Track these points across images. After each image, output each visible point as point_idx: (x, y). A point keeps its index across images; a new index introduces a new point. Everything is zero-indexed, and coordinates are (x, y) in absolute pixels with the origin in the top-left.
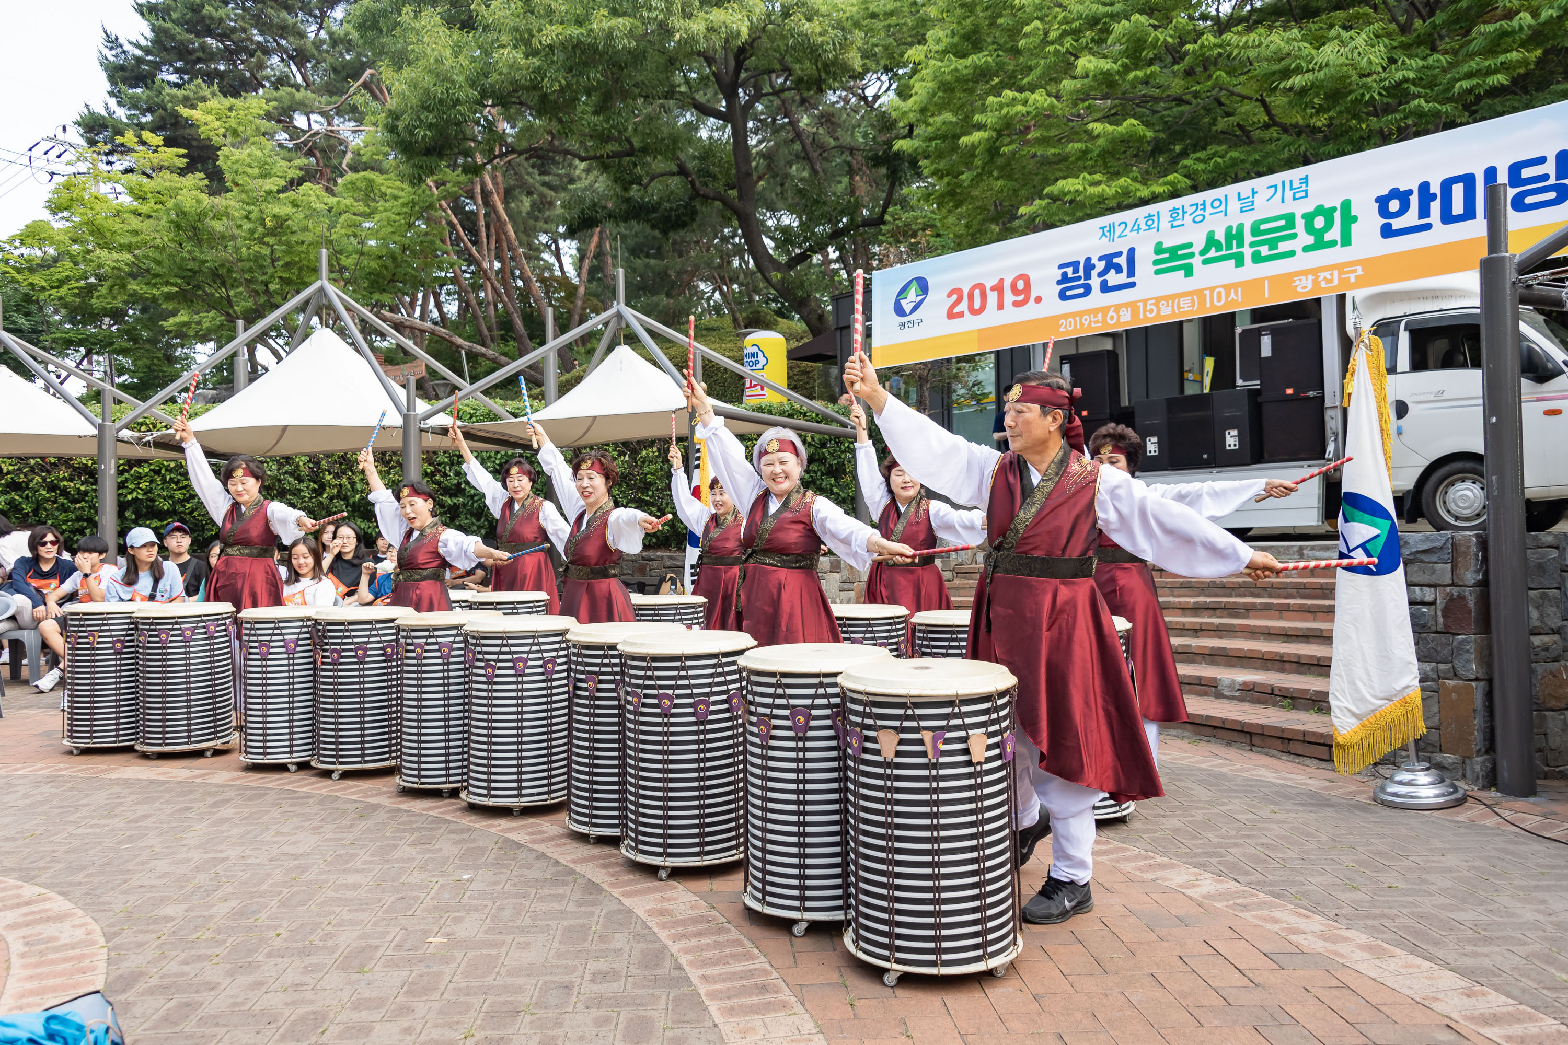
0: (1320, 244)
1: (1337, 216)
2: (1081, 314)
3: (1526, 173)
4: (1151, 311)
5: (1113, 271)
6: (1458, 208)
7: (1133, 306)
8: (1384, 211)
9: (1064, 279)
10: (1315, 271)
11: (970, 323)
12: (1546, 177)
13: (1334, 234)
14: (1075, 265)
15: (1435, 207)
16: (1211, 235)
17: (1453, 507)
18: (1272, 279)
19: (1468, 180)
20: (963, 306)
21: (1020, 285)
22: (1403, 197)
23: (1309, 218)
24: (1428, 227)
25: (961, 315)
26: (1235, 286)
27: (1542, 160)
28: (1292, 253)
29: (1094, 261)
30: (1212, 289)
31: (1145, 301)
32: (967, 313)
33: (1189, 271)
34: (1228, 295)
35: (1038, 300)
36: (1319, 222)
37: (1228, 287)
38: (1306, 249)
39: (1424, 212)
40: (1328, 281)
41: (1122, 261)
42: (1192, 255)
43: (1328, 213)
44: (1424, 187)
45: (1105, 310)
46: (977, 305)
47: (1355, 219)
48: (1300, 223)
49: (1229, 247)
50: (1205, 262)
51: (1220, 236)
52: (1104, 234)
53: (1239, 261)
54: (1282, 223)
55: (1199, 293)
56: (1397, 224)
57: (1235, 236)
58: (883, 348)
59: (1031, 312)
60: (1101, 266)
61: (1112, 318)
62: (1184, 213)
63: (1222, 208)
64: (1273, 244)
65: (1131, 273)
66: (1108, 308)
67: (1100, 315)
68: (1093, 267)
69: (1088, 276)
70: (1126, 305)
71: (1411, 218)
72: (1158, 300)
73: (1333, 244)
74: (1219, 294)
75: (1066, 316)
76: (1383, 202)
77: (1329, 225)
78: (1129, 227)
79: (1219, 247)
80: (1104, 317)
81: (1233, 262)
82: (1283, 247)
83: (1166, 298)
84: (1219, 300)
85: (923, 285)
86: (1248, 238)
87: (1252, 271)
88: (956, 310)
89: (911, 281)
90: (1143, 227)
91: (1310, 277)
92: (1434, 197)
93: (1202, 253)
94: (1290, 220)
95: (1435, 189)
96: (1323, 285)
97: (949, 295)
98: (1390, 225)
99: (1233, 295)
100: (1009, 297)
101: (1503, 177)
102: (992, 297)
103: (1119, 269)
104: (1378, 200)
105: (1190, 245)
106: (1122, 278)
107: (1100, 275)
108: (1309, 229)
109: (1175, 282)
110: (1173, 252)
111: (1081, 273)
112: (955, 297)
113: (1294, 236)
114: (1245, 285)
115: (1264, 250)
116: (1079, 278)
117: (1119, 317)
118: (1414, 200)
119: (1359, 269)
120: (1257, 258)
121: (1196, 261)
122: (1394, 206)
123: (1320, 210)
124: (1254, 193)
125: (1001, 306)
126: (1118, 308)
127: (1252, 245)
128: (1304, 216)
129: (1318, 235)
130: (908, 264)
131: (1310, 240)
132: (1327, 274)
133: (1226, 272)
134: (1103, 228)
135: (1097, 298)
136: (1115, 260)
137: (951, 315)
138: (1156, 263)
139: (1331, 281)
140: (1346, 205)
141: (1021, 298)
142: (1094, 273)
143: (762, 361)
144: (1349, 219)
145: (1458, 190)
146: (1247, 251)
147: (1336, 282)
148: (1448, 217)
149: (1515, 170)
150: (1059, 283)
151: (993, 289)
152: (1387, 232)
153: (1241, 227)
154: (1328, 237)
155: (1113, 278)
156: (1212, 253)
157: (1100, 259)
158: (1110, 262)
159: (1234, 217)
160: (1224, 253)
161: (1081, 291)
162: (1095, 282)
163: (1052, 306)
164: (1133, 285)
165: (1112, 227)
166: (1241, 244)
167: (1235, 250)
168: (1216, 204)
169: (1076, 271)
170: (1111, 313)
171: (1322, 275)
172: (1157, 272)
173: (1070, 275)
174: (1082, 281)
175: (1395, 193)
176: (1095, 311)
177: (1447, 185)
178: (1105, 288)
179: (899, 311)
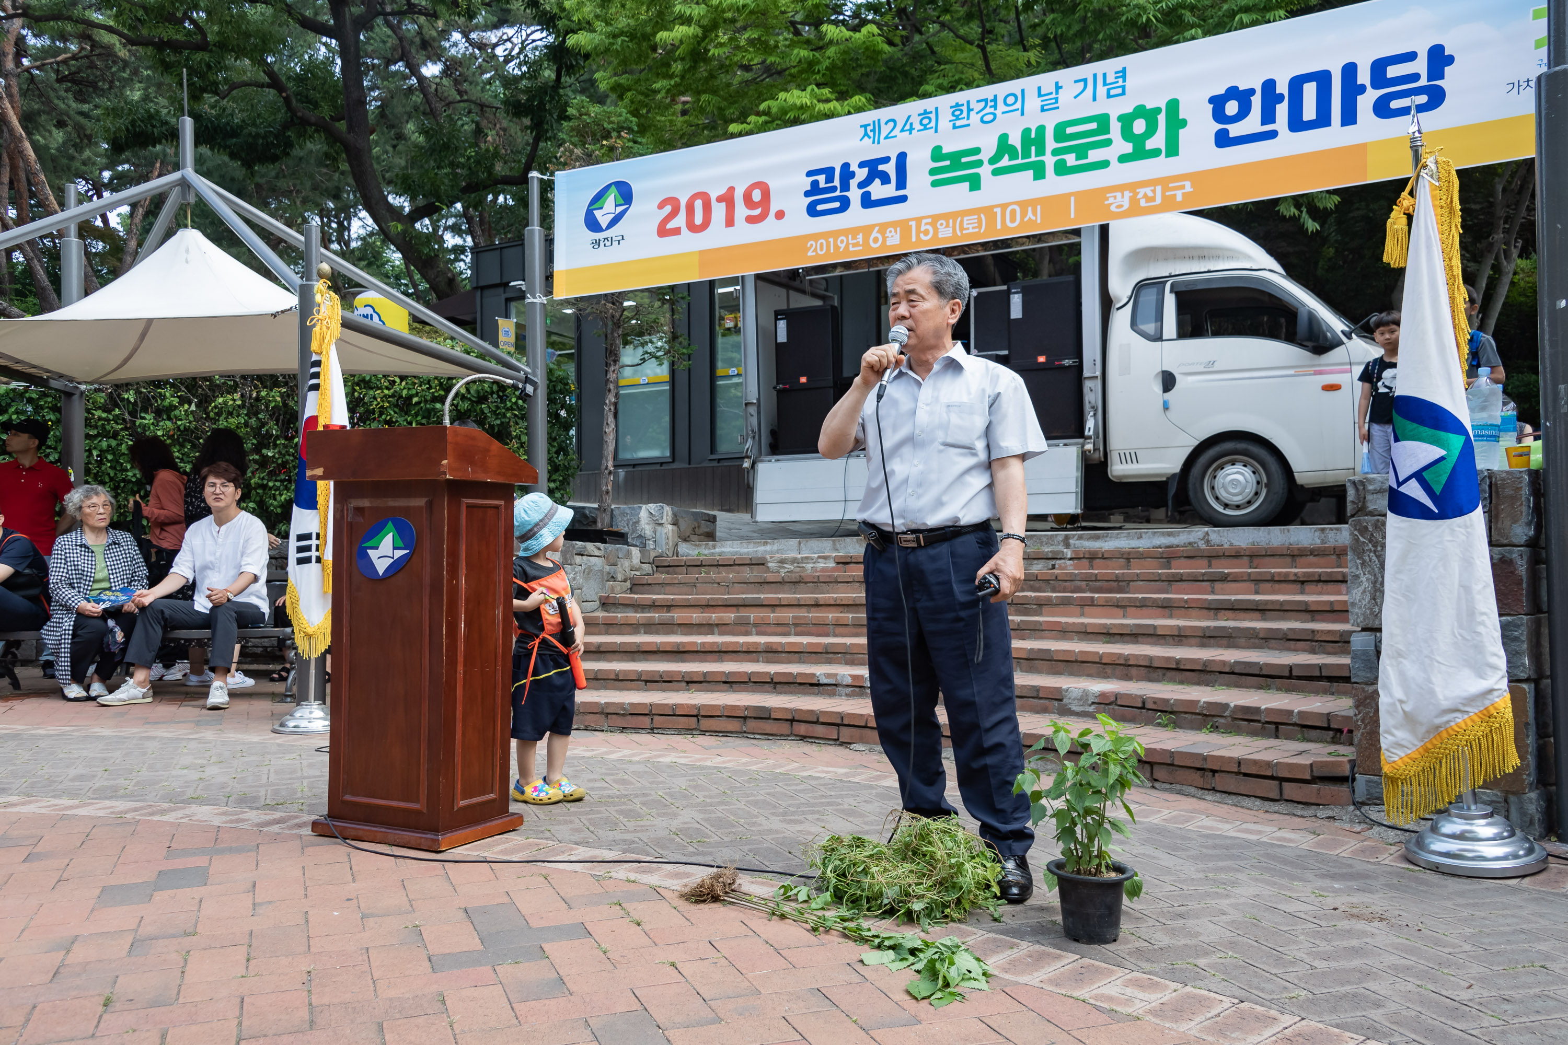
0: (1140, 153)
1: (1162, 118)
2: (836, 234)
3: (1393, 71)
4: (926, 232)
5: (877, 181)
6: (1309, 112)
7: (903, 225)
8: (1219, 115)
9: (815, 189)
10: (1133, 187)
11: (688, 243)
12: (1415, 77)
13: (1158, 141)
14: (829, 172)
15: (1282, 110)
16: (1003, 139)
18: (1080, 195)
19: (1322, 79)
20: (680, 221)
21: (757, 195)
22: (1243, 97)
23: (1127, 121)
24: (1273, 134)
25: (677, 231)
26: (1033, 203)
27: (1411, 56)
28: (1105, 164)
29: (854, 167)
30: (1004, 207)
31: (919, 220)
32: (684, 230)
33: (975, 183)
34: (1024, 214)
35: (780, 215)
36: (1139, 126)
37: (1024, 205)
38: (1123, 159)
39: (1268, 116)
40: (1149, 199)
41: (890, 168)
42: (979, 163)
43: (1150, 115)
44: (1269, 86)
45: (866, 230)
46: (698, 220)
47: (1184, 123)
48: (1115, 127)
49: (1026, 154)
50: (996, 172)
51: (1015, 140)
52: (866, 134)
53: (1039, 172)
54: (1093, 126)
55: (988, 211)
56: (1235, 130)
57: (1033, 140)
58: (569, 272)
59: (769, 230)
60: (862, 174)
61: (875, 240)
62: (970, 110)
63: (1018, 105)
64: (1081, 152)
65: (901, 184)
66: (871, 227)
67: (860, 236)
68: (853, 175)
69: (845, 186)
70: (894, 224)
71: (1252, 123)
72: (935, 218)
73: (1156, 153)
74: (1013, 212)
75: (816, 237)
76: (1218, 103)
77: (1151, 130)
78: (899, 126)
79: (1013, 154)
80: (866, 239)
81: (1030, 173)
82: (1094, 155)
83: (946, 216)
84: (1013, 220)
85: (625, 193)
86: (1051, 144)
87: (1054, 185)
88: (671, 225)
89: (609, 186)
90: (917, 126)
91: (1127, 194)
92: (1280, 98)
93: (992, 161)
94: (1103, 122)
95: (1282, 88)
96: (1143, 203)
97: (661, 206)
98: (1226, 131)
99: (1030, 214)
100: (741, 211)
101: (1364, 77)
102: (719, 211)
103: (885, 179)
104: (1212, 100)
105: (977, 151)
106: (890, 190)
107: (861, 185)
108: (1127, 133)
109: (957, 196)
110: (956, 159)
111: (837, 183)
112: (668, 209)
113: (1108, 143)
114: (1045, 202)
115: (1071, 160)
116: (834, 189)
117: (885, 239)
118: (1256, 101)
119: (1188, 187)
120: (1062, 169)
121: (985, 171)
122: (1232, 108)
123: (1140, 112)
124: (1058, 87)
125: (730, 222)
126: (883, 227)
127: (1055, 152)
128: (1121, 118)
129: (1139, 141)
130: (601, 166)
131: (1128, 148)
132: (1148, 191)
133: (1021, 186)
134: (865, 126)
135: (856, 215)
136: (881, 167)
137: (663, 231)
138: (933, 172)
139: (1153, 199)
140: (1173, 106)
141: (757, 212)
142: (853, 183)
144: (1176, 123)
145: (1310, 91)
146: (1050, 161)
147: (1158, 201)
148: (1297, 124)
149: (1379, 67)
150: (807, 194)
151: (720, 199)
152: (1223, 140)
153: (1041, 129)
154: (1150, 144)
155: (878, 190)
156: (1005, 162)
157: (862, 165)
158: (874, 168)
159: (1033, 117)
160: (1019, 161)
161: (837, 205)
162: (854, 194)
163: (798, 223)
164: (903, 199)
165: (876, 126)
166: (1041, 151)
167: (1033, 158)
168: (1011, 100)
169: (830, 179)
170: (874, 234)
171: (1142, 192)
172: (935, 184)
173: (822, 185)
174: (838, 193)
175: (1233, 93)
176: (854, 231)
177: (1297, 84)
178: (868, 202)
179: (592, 224)
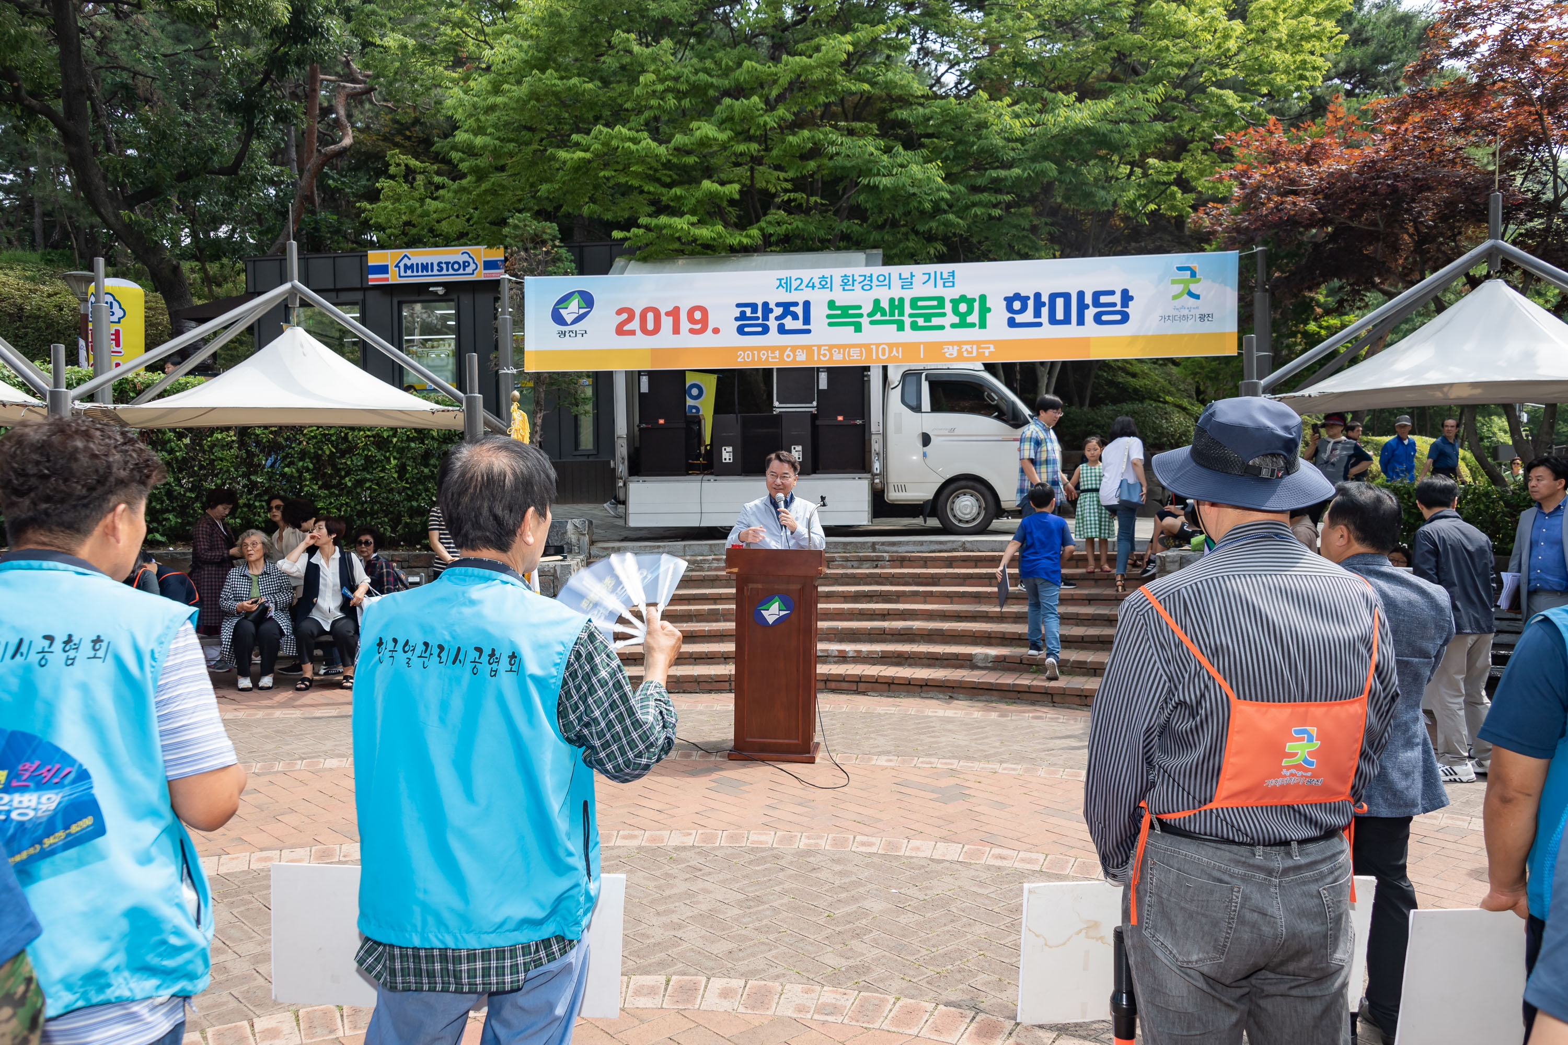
0: (963, 324)
1: (976, 305)
2: (759, 349)
3: (1103, 299)
4: (825, 355)
5: (789, 317)
6: (1060, 315)
7: (808, 349)
8: (1010, 308)
9: (742, 317)
10: (960, 344)
11: (640, 342)
12: (1114, 305)
13: (974, 318)
14: (754, 307)
15: (1045, 311)
16: (877, 302)
17: (958, 514)
18: (926, 344)
19: (1067, 296)
20: (635, 325)
21: (698, 315)
22: (1024, 300)
23: (955, 303)
24: (1040, 325)
25: (632, 333)
26: (897, 345)
27: (1112, 293)
28: (942, 327)
29: (772, 306)
30: (878, 345)
31: (819, 347)
32: (638, 332)
33: (858, 328)
34: (891, 351)
35: (716, 331)
36: (963, 308)
37: (891, 346)
38: (953, 326)
39: (1037, 314)
40: (969, 353)
41: (799, 310)
42: (861, 316)
43: (970, 302)
44: (1038, 296)
45: (782, 349)
46: (650, 326)
47: (989, 310)
48: (948, 307)
49: (892, 314)
50: (872, 323)
51: (885, 304)
52: (780, 285)
53: (901, 327)
54: (935, 303)
55: (867, 346)
56: (1019, 319)
57: (897, 305)
58: (538, 353)
59: (706, 340)
60: (778, 311)
61: (788, 356)
62: (854, 280)
63: (887, 282)
64: (928, 318)
65: (807, 321)
66: (786, 347)
67: (777, 353)
68: (771, 311)
69: (766, 318)
70: (802, 347)
71: (1028, 316)
72: (831, 347)
73: (972, 325)
74: (884, 349)
75: (744, 349)
76: (1009, 301)
77: (970, 311)
78: (805, 283)
79: (884, 313)
80: (781, 354)
81: (895, 326)
82: (935, 321)
83: (839, 347)
84: (884, 354)
85: (588, 300)
86: (908, 310)
87: (909, 336)
88: (627, 328)
89: (573, 293)
90: (817, 285)
91: (956, 348)
92: (1044, 304)
93: (869, 315)
94: (941, 300)
95: (1045, 298)
96: (965, 354)
97: (619, 312)
98: (1013, 319)
99: (895, 352)
100: (685, 325)
101: (1088, 300)
102: (667, 322)
103: (795, 317)
104: (1006, 299)
105: (859, 307)
106: (798, 325)
107: (777, 318)
108: (956, 311)
109: (846, 335)
110: (845, 310)
111: (759, 314)
112: (625, 316)
113: (944, 315)
114: (906, 346)
115: (921, 322)
116: (758, 318)
117: (795, 356)
118: (1031, 303)
119: (992, 346)
120: (914, 326)
121: (865, 321)
122: (1017, 305)
123: (963, 298)
124: (912, 276)
125: (676, 330)
126: (794, 349)
127: (911, 316)
128: (952, 301)
129: (963, 316)
130: (570, 277)
131: (956, 320)
132: (969, 347)
133: (888, 334)
134: (780, 280)
135: (773, 338)
136: (792, 309)
137: (620, 331)
138: (829, 316)
139: (971, 353)
140: (983, 298)
141: (698, 326)
142: (772, 316)
143: (119, 313)
144: (985, 310)
145: (1060, 302)
146: (907, 321)
147: (975, 354)
148: (1053, 321)
149: (1097, 295)
150: (737, 319)
151: (667, 314)
152: (1012, 323)
153: (902, 300)
154: (970, 319)
155: (789, 323)
156: (878, 317)
157: (778, 305)
158: (787, 308)
159: (897, 292)
160: (887, 318)
161: (760, 329)
162: (773, 324)
163: (729, 338)
164: (808, 331)
165: (788, 282)
166: (902, 313)
167: (896, 317)
168: (881, 278)
169: (754, 310)
170: (787, 352)
171: (965, 347)
172: (830, 324)
173: (749, 314)
174: (760, 321)
175: (1017, 296)
176: (773, 349)
177: (1053, 297)
178: (782, 330)
179: (558, 318)
